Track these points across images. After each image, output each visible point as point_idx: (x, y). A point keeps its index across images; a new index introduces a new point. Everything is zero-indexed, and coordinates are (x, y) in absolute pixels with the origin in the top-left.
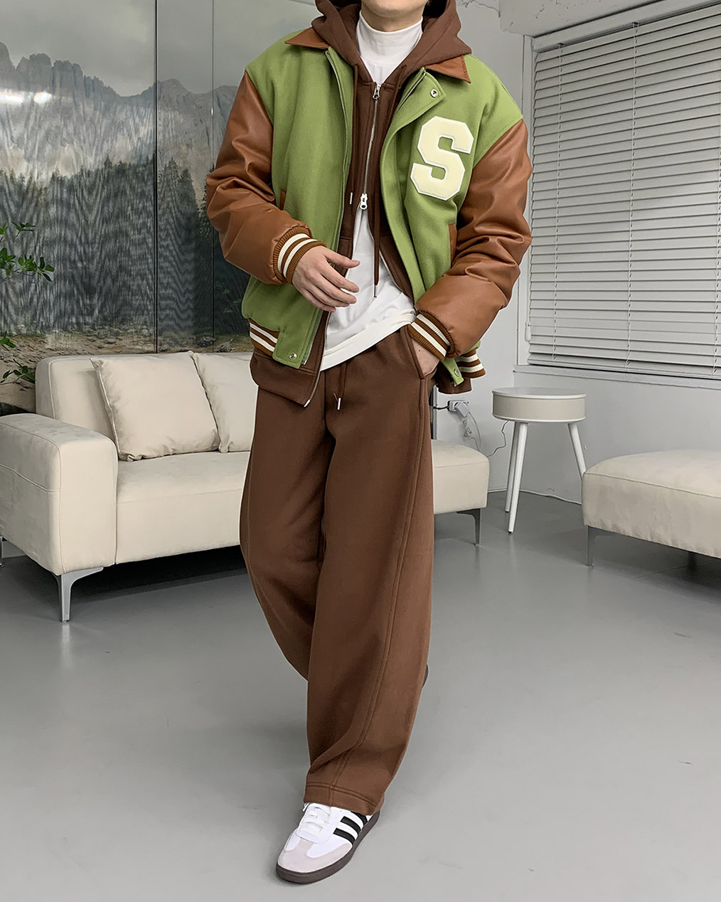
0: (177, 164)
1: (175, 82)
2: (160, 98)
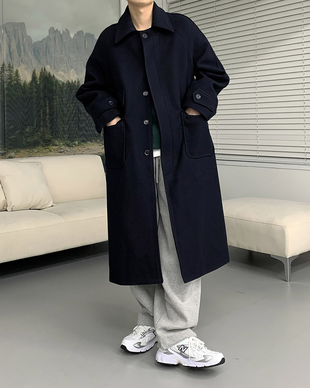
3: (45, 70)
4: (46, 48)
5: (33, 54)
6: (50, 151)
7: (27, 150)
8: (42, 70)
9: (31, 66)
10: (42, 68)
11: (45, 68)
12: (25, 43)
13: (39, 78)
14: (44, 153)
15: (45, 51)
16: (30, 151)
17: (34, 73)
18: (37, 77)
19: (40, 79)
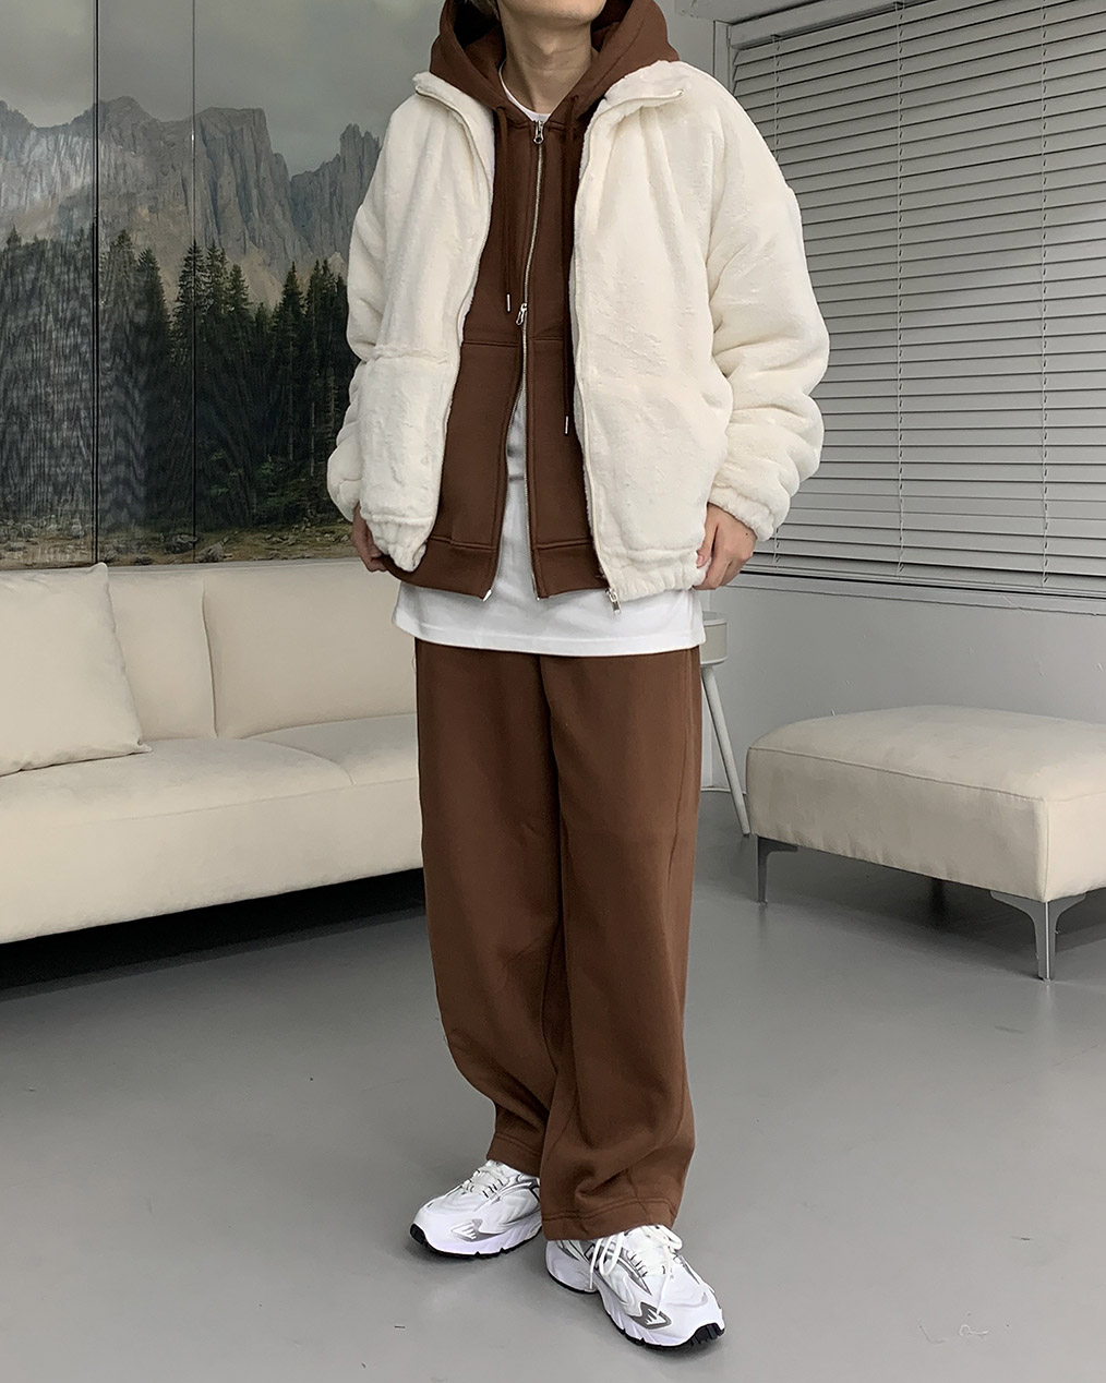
0: (132, 240)
1: (130, 101)
2: (103, 128)
3: (325, 268)
4: (332, 194)
5: (288, 215)
6: (338, 540)
7: (263, 535)
8: (316, 269)
9: (283, 255)
10: (317, 262)
11: (325, 262)
12: (264, 179)
13: (306, 297)
14: (319, 545)
15: (327, 205)
16: (274, 539)
17: (291, 278)
18: (301, 293)
19: (309, 299)
